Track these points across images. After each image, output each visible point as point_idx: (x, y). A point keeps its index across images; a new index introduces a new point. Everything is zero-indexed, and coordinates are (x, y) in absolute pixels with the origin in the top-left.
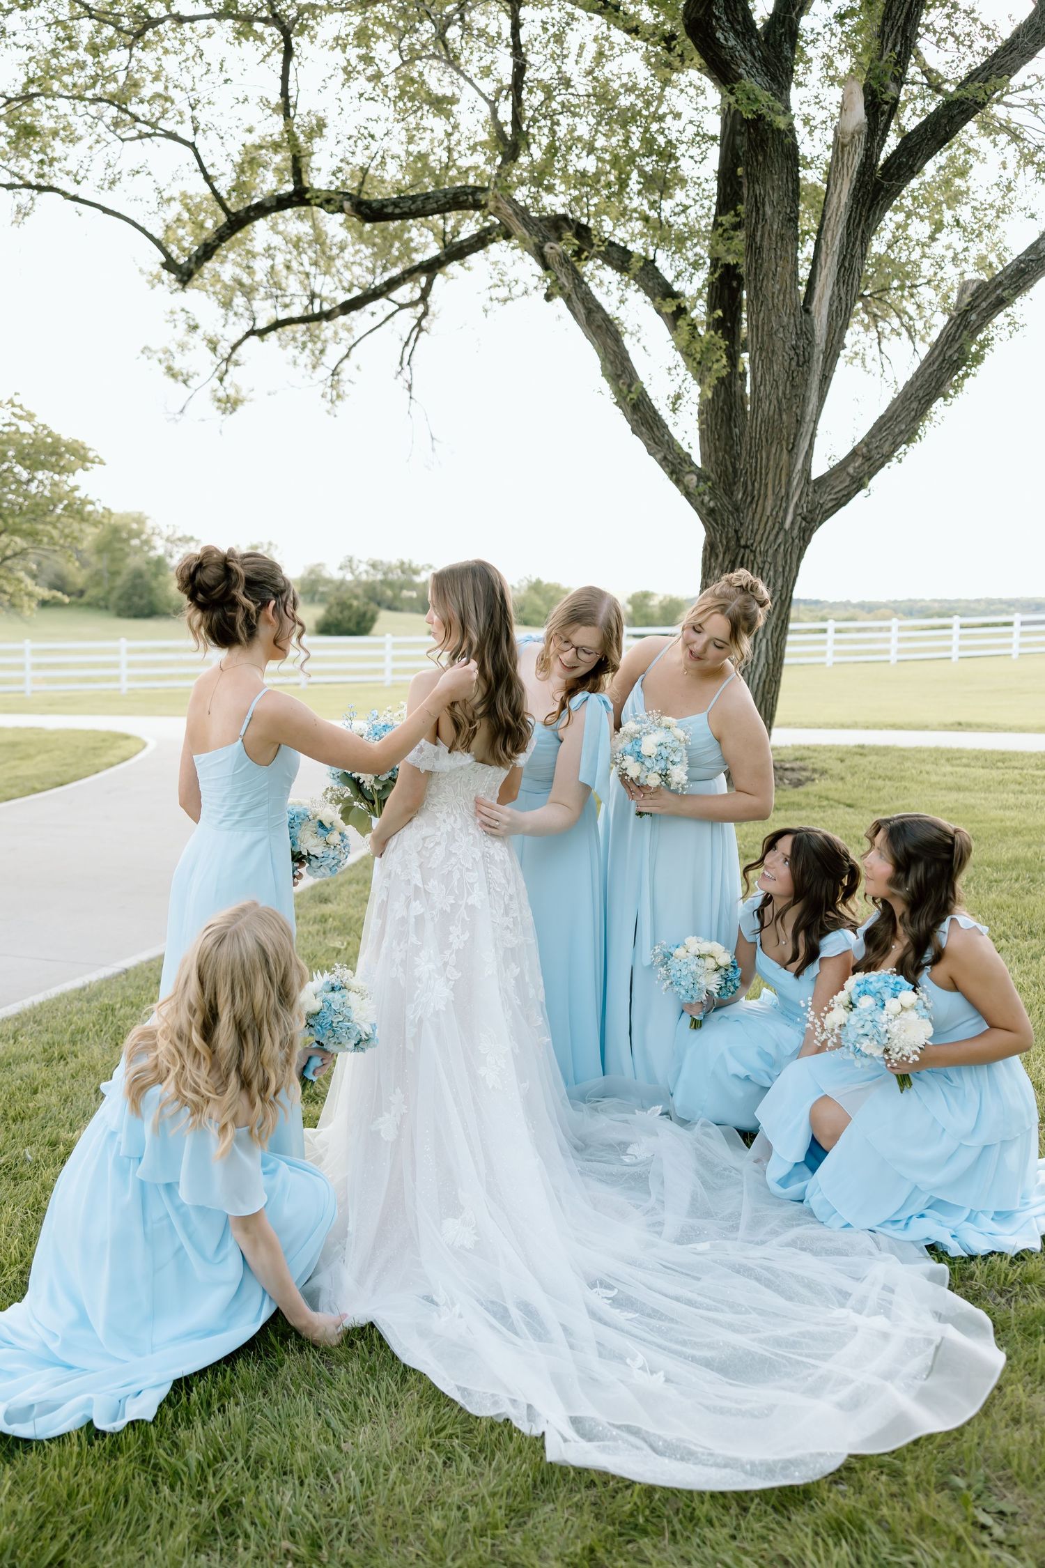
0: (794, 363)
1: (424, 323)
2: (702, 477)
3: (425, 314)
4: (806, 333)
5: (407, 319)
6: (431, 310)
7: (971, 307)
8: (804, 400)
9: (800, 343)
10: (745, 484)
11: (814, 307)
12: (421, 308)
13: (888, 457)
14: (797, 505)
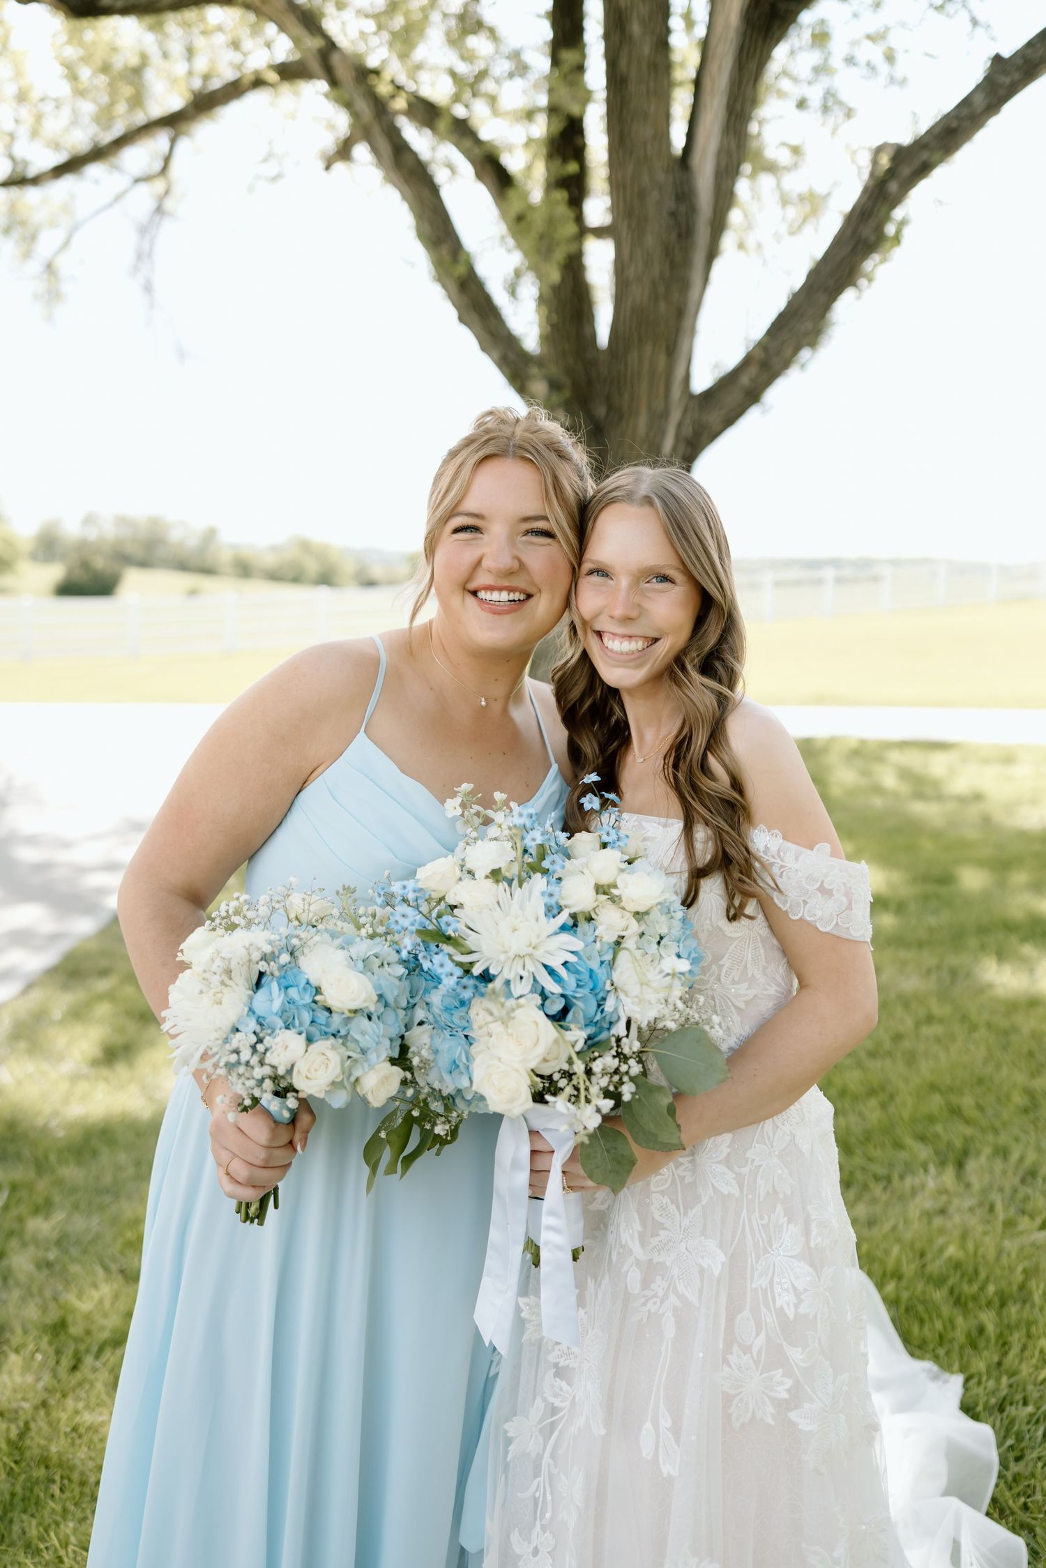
0: (673, 237)
1: (169, 204)
2: (554, 386)
3: (167, 192)
4: (684, 194)
5: (144, 197)
6: (177, 190)
7: (891, 173)
8: (685, 285)
9: (683, 209)
10: (608, 398)
11: (696, 159)
12: (159, 186)
13: (786, 365)
14: (679, 426)
